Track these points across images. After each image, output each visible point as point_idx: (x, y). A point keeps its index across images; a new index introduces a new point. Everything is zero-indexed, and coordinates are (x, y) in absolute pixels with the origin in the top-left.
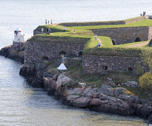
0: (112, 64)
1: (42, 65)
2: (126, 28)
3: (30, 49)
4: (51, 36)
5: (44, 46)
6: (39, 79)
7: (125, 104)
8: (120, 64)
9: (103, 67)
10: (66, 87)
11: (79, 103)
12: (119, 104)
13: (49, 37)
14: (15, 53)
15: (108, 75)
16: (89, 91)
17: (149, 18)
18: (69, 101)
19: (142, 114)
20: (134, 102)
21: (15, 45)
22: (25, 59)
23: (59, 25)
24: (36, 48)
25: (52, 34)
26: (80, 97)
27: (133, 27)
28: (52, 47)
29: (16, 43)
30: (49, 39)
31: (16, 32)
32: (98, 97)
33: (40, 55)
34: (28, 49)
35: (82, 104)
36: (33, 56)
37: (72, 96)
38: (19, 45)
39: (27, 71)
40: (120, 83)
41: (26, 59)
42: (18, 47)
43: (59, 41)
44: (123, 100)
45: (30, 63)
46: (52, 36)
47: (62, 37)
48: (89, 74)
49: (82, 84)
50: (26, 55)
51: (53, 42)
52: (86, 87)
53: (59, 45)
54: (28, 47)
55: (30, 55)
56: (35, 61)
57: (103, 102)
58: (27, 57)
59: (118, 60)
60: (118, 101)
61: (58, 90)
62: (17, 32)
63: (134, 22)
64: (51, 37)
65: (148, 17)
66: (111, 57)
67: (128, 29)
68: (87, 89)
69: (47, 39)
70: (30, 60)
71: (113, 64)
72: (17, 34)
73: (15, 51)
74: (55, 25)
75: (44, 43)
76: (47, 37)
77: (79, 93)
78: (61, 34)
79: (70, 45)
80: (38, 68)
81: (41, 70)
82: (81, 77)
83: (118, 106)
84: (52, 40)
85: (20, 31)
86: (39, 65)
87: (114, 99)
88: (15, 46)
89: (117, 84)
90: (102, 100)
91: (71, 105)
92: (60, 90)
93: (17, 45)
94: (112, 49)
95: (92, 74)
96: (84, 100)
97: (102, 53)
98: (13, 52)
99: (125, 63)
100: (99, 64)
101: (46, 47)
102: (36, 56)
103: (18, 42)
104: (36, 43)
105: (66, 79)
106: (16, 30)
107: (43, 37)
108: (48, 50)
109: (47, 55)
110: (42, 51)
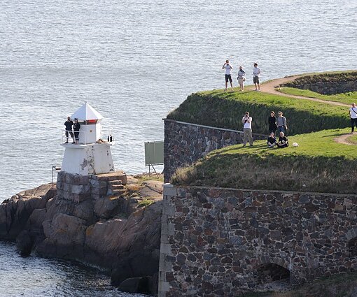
3: (188, 223)
4: (301, 158)
5: (262, 210)
13: (287, 160)
14: (72, 228)
21: (66, 187)
22: (162, 278)
23: (288, 85)
24: (221, 219)
28: (308, 216)
29: (76, 180)
30: (293, 174)
31: (74, 127)
33: (242, 253)
34: (179, 227)
36: (208, 264)
38: (87, 188)
41: (170, 278)
42: (86, 197)
43: (346, 183)
46: (305, 153)
50: (168, 258)
51: (312, 188)
53: (348, 203)
54: (179, 214)
55: (192, 258)
56: (219, 286)
58: (176, 269)
62: (78, 126)
64: (301, 162)
69: (279, 174)
70: (188, 280)
72: (77, 135)
73: (73, 223)
75: (266, 193)
76: (277, 162)
78: (341, 140)
84: (306, 180)
85: (94, 122)
88: (66, 196)
93: (77, 190)
98: (62, 226)
101: (273, 215)
102: (224, 261)
103: (85, 172)
104: (221, 196)
106: (73, 119)
107: (255, 160)
108: (287, 231)
109: (280, 257)
110: (251, 235)
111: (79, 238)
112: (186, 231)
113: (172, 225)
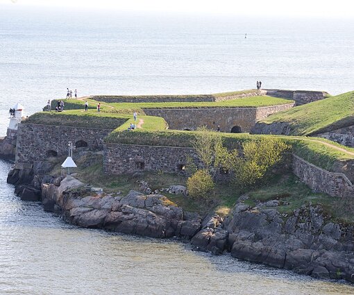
0: (152, 159)
1: (44, 166)
2: (213, 107)
3: (25, 136)
5: (49, 132)
6: (36, 187)
7: (159, 220)
8: (164, 158)
9: (137, 163)
10: (70, 195)
11: (88, 219)
12: (150, 219)
13: (59, 115)
14: (9, 148)
15: (144, 177)
16: (108, 201)
17: (267, 94)
18: (73, 217)
19: (183, 235)
20: (174, 217)
21: (9, 134)
22: (16, 155)
23: (90, 98)
24: (36, 135)
25: (65, 112)
26: (91, 210)
27: (227, 107)
28: (64, 134)
29: (13, 131)
30: (59, 120)
31: (12, 111)
32: (118, 210)
33: (42, 147)
34: (22, 137)
35: (94, 221)
36: (31, 150)
37: (79, 209)
39: (20, 176)
40: (159, 189)
41: (19, 155)
43: (75, 123)
44: (158, 213)
45: (25, 162)
47: (81, 117)
48: (114, 176)
49: (96, 189)
50: (19, 148)
51: (65, 125)
52: (103, 195)
53: (76, 130)
54: (23, 133)
55: (26, 148)
56: (35, 158)
57: (126, 217)
58: (21, 152)
59: (161, 151)
60: (149, 215)
61: (59, 201)
62: (14, 111)
63: (235, 98)
64: (64, 116)
65: (266, 91)
66: (150, 147)
67: (218, 109)
68: (105, 198)
69: (55, 119)
70: (25, 156)
71: (154, 159)
72: (14, 114)
73: (10, 146)
74: (81, 99)
75: (51, 126)
76: (56, 116)
77: (91, 203)
78: (82, 111)
79: (95, 131)
80: (37, 169)
81: (42, 172)
82: (100, 180)
83: (149, 223)
84: (63, 122)
85: (20, 110)
86: (39, 164)
87: (143, 212)
88: (9, 137)
89: (153, 191)
90: (125, 213)
91: (75, 223)
92: (62, 202)
93: (13, 135)
94: (152, 134)
95: (118, 176)
96: (96, 215)
97: (136, 140)
98: (6, 148)
99: (172, 157)
100: (131, 159)
101: (53, 134)
102: (37, 149)
103: (16, 129)
104: (36, 127)
105: (74, 183)
106: (12, 109)
107: (49, 115)
108: (57, 139)
109: (55, 148)
110: (46, 140)
111: (11, 152)
112: (25, 139)
113: (20, 137)
